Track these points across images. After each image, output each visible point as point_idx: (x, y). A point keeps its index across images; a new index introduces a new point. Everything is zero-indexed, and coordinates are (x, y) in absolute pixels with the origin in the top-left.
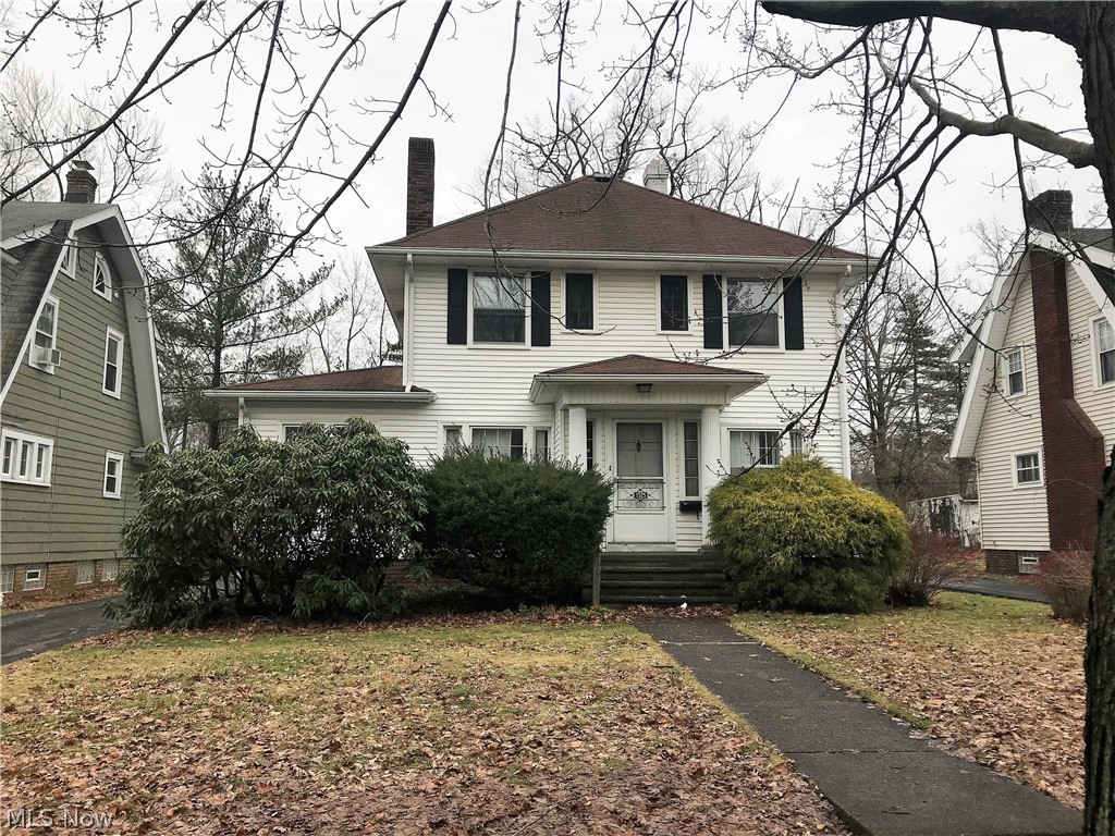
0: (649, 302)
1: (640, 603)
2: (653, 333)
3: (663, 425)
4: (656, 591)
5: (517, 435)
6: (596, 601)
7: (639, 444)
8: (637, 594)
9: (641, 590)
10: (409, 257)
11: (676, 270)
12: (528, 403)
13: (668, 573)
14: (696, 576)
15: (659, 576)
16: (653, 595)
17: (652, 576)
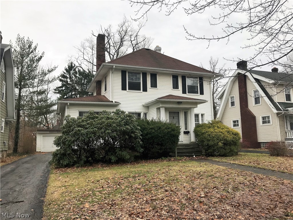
0: (169, 82)
1: (184, 156)
2: (171, 89)
3: (180, 113)
4: (186, 153)
5: (139, 114)
6: (176, 156)
7: (173, 117)
8: (183, 154)
9: (183, 153)
10: (114, 67)
11: (175, 74)
12: (142, 106)
13: (187, 148)
14: (193, 149)
15: (185, 149)
16: (186, 154)
17: (183, 149)
